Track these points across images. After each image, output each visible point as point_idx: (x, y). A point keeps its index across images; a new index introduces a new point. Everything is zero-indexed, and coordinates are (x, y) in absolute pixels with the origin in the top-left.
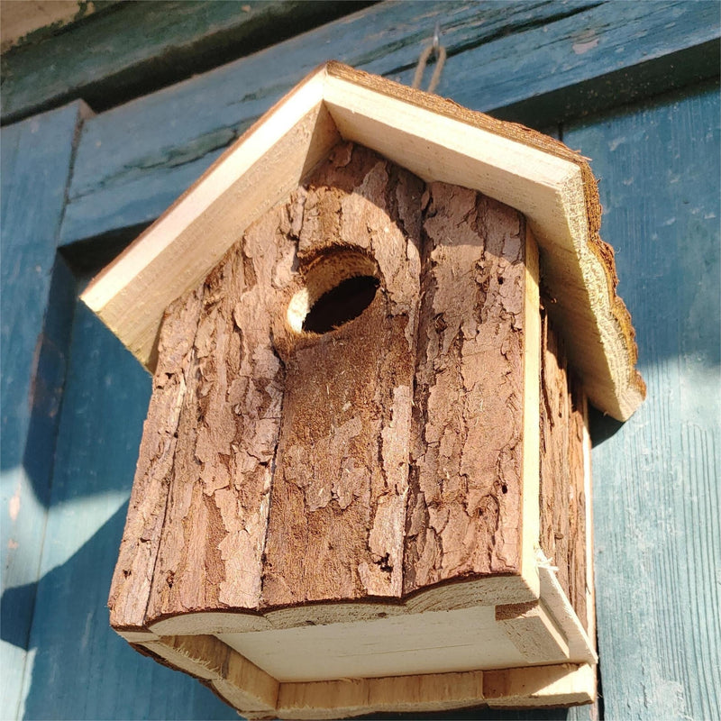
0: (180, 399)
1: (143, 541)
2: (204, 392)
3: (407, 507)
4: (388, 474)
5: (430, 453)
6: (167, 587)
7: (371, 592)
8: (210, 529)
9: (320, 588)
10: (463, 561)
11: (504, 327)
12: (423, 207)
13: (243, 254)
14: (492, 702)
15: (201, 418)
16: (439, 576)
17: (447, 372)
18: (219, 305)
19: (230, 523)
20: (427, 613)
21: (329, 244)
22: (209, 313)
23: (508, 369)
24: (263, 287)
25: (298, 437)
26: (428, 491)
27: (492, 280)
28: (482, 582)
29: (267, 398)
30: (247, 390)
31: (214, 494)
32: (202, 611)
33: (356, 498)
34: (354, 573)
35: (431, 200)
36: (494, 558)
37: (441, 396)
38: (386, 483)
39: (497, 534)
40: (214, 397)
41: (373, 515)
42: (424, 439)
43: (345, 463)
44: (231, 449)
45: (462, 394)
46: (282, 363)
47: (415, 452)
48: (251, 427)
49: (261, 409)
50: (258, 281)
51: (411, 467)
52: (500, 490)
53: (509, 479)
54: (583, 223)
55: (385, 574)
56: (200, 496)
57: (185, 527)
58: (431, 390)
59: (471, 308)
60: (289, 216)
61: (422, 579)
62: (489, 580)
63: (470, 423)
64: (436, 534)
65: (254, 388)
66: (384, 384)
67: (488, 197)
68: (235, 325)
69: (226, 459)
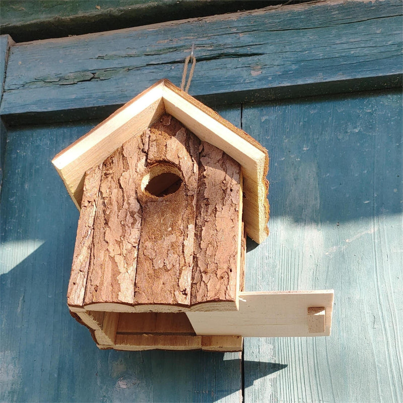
0: (94, 213)
1: (81, 271)
2: (108, 213)
3: (192, 272)
4: (186, 258)
5: (202, 253)
6: (95, 291)
7: (179, 302)
8: (113, 270)
9: (160, 299)
10: (216, 295)
11: (232, 209)
12: (200, 151)
13: (122, 154)
14: (204, 348)
15: (106, 223)
16: (206, 299)
17: (210, 223)
18: (112, 175)
19: (122, 269)
20: (197, 312)
21: (161, 159)
22: (107, 178)
23: (233, 226)
24: (131, 171)
25: (150, 239)
26: (202, 267)
27: (228, 189)
28: (221, 303)
29: (135, 220)
30: (126, 215)
31: (114, 257)
32: (111, 302)
33: (174, 266)
34: (173, 295)
35: (203, 149)
36: (227, 295)
37: (207, 231)
38: (185, 262)
39: (228, 287)
40: (112, 215)
41: (180, 273)
42: (200, 247)
43: (169, 252)
44: (121, 239)
45: (215, 232)
46: (141, 206)
47: (196, 251)
48: (128, 231)
49: (133, 224)
50: (130, 168)
51: (194, 257)
52: (229, 271)
53: (233, 267)
54: (262, 173)
55: (184, 296)
56: (108, 256)
57: (101, 268)
58: (203, 228)
59: (220, 199)
60: (142, 141)
61: (199, 299)
62: (224, 302)
63: (219, 244)
64: (205, 284)
65: (130, 215)
66: (184, 223)
67: (227, 155)
68: (120, 186)
69: (119, 243)
